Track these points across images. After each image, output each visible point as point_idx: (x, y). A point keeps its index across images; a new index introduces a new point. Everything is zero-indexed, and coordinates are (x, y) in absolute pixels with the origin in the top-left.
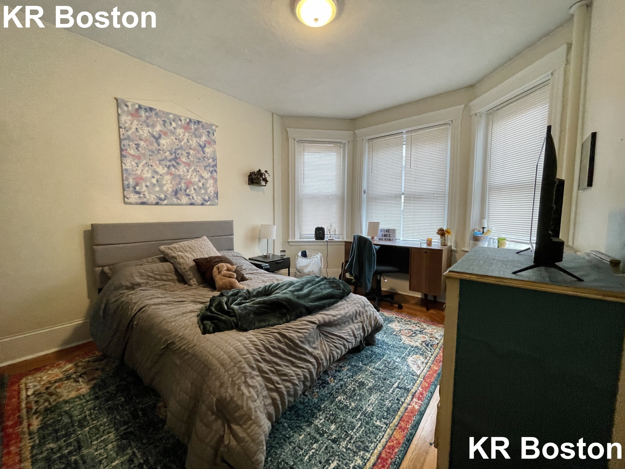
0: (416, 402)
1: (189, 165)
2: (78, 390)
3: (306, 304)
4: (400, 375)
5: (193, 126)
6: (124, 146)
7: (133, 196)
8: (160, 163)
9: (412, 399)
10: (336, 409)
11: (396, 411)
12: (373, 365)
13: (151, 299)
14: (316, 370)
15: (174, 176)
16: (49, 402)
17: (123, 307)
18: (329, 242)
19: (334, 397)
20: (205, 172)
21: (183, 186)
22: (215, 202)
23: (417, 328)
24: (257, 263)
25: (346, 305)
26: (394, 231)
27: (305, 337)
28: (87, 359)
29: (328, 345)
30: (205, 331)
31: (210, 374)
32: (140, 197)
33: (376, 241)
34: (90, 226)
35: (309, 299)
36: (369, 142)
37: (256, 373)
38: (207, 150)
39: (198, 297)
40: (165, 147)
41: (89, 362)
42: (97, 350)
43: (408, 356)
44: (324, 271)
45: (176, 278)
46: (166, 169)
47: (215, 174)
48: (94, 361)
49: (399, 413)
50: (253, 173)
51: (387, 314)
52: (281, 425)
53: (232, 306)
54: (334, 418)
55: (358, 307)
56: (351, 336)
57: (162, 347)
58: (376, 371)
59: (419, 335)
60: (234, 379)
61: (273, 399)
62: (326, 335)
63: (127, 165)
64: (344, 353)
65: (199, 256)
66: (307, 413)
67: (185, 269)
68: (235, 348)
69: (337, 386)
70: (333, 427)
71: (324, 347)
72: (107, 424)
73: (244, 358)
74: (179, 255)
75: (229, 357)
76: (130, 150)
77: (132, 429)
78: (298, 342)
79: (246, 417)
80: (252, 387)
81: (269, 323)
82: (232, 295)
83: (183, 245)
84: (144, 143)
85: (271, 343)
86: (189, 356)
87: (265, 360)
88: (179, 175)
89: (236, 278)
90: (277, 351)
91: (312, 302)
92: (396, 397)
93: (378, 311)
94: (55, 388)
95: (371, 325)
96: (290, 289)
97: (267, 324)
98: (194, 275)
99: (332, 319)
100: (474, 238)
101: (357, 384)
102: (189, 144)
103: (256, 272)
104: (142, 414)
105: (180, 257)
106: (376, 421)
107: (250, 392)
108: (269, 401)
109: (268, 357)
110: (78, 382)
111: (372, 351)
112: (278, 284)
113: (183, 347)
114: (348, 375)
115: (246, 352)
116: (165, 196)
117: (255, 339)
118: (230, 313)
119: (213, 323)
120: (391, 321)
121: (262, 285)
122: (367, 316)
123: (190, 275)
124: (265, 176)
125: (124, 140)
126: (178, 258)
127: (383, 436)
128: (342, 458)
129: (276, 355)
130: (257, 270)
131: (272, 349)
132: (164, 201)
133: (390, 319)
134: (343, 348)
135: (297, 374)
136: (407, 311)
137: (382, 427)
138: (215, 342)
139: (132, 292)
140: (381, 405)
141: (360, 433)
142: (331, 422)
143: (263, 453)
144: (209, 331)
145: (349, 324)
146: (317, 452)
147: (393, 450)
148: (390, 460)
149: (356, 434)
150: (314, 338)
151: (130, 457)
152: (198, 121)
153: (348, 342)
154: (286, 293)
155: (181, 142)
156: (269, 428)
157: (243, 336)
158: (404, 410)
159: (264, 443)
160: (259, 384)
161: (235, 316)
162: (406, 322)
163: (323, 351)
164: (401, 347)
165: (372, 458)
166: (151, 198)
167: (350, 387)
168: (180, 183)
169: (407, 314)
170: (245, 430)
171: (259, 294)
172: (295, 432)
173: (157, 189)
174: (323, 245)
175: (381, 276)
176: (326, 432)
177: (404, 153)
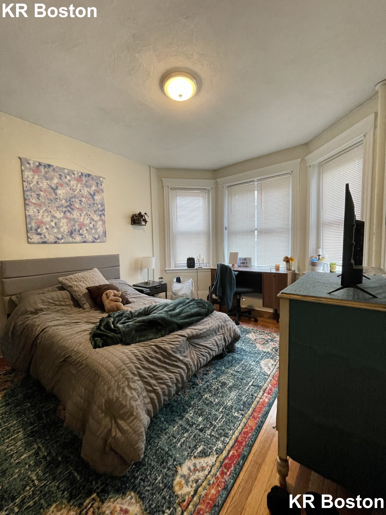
0: (266, 396)
1: (81, 210)
3: (177, 321)
4: (254, 375)
5: (84, 179)
6: (27, 196)
7: (35, 237)
8: (57, 210)
9: (263, 394)
10: (203, 404)
11: (250, 405)
12: (233, 368)
13: (51, 321)
14: (186, 375)
15: (69, 220)
17: (28, 329)
18: (199, 269)
19: (201, 396)
20: (95, 215)
21: (77, 227)
22: (104, 239)
23: (269, 337)
24: (140, 289)
25: (210, 321)
26: (250, 259)
27: (177, 348)
29: (196, 353)
30: (96, 346)
31: (100, 380)
32: (41, 238)
33: (236, 268)
35: (181, 317)
36: (228, 188)
37: (137, 378)
38: (96, 197)
39: (90, 318)
42: (7, 365)
43: (261, 360)
44: (195, 293)
45: (72, 303)
46: (62, 214)
47: (103, 217)
48: (5, 375)
49: (253, 406)
50: (134, 215)
51: (245, 326)
52: (158, 420)
53: (118, 325)
54: (202, 412)
55: (221, 322)
56: (215, 346)
57: (61, 360)
58: (235, 373)
59: (270, 343)
60: (120, 383)
61: (152, 399)
62: (194, 345)
63: (30, 211)
64: (209, 359)
65: (91, 284)
66: (180, 409)
67: (79, 295)
68: (120, 359)
69: (204, 386)
70: (200, 419)
71: (192, 355)
72: (16, 426)
73: (127, 367)
75: (115, 366)
76: (32, 200)
77: (37, 428)
78: (171, 352)
79: (129, 413)
80: (134, 389)
81: (148, 337)
82: (118, 316)
83: (77, 276)
84: (44, 194)
85: (149, 353)
86: (84, 366)
87: (144, 368)
88: (74, 219)
89: (122, 302)
90: (154, 360)
91: (182, 319)
92: (251, 393)
93: (237, 324)
95: (231, 336)
96: (165, 309)
97: (146, 338)
98: (87, 300)
99: (199, 332)
100: (312, 264)
101: (220, 384)
102: (81, 193)
103: (138, 296)
104: (45, 416)
105: (75, 286)
106: (234, 413)
107: (132, 394)
108: (148, 400)
109: (147, 365)
111: (233, 357)
112: (156, 306)
113: (78, 360)
114: (213, 377)
115: (129, 361)
116: (62, 236)
117: (136, 351)
118: (116, 330)
119: (102, 339)
120: (248, 332)
121: (143, 307)
122: (227, 329)
123: (84, 300)
124: (145, 217)
125: (27, 191)
126: (73, 287)
127: (240, 424)
128: (207, 443)
129: (153, 363)
130: (139, 294)
131: (150, 359)
132: (61, 240)
133: (248, 331)
134: (208, 355)
135: (171, 378)
136: (262, 323)
137: (239, 418)
138: (103, 355)
139: (35, 316)
140: (239, 400)
141: (222, 422)
142: (198, 415)
143: (143, 442)
144: (99, 345)
145: (213, 336)
146: (187, 440)
147: (247, 435)
148: (245, 443)
149: (218, 424)
150: (185, 349)
151: (36, 451)
152: (88, 174)
153: (212, 350)
154: (161, 313)
155: (74, 191)
156: (148, 422)
157: (126, 349)
158: (257, 403)
159: (144, 434)
160: (139, 387)
161: (120, 333)
162: (260, 333)
163: (192, 358)
164: (256, 353)
165: (231, 442)
166: (51, 238)
167: (214, 386)
168: (74, 225)
169: (261, 326)
170: (128, 424)
171: (141, 314)
172: (170, 424)
173: (56, 230)
174: (193, 272)
175: (240, 296)
176: (195, 424)
177: (256, 197)
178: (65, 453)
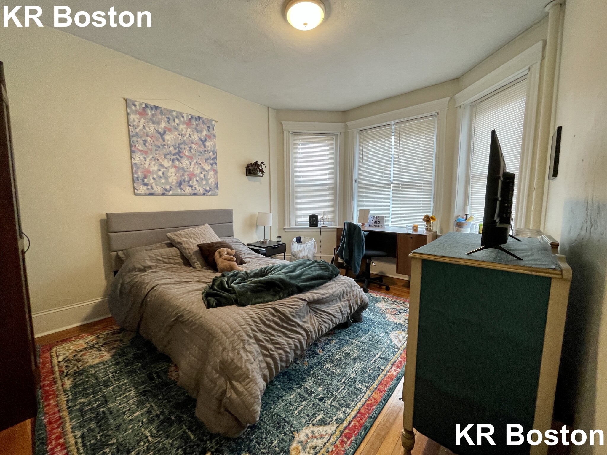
0: (395, 370)
1: (191, 158)
2: (101, 357)
3: (297, 284)
4: (382, 348)
5: (194, 122)
6: (133, 142)
7: (142, 188)
8: (165, 157)
9: (391, 368)
10: (323, 374)
11: (376, 377)
12: (359, 339)
13: (161, 279)
14: (306, 341)
15: (178, 169)
16: (78, 366)
17: (137, 287)
18: (323, 228)
19: (322, 365)
20: (206, 164)
21: (186, 177)
22: (216, 192)
23: (402, 307)
24: (255, 248)
25: (334, 285)
26: (383, 218)
27: (296, 312)
28: (106, 332)
29: (317, 320)
30: (209, 306)
31: (214, 340)
32: (148, 189)
33: (367, 228)
34: (106, 216)
35: (301, 279)
36: (359, 133)
37: (254, 341)
38: (208, 144)
39: (202, 278)
40: (169, 142)
41: (108, 334)
42: (114, 325)
43: (391, 331)
44: (318, 255)
45: (181, 261)
46: (171, 162)
47: (215, 166)
48: (113, 334)
49: (379, 379)
50: (250, 164)
51: (374, 295)
52: (275, 387)
53: (232, 285)
54: (322, 382)
55: (346, 287)
56: (338, 313)
57: (173, 319)
58: (361, 344)
59: (403, 314)
60: (235, 345)
61: (268, 364)
62: (316, 311)
63: (136, 159)
64: (331, 327)
65: (202, 242)
66: (298, 377)
67: (189, 253)
68: (235, 320)
69: (325, 356)
70: (320, 389)
71: (313, 321)
72: (128, 384)
73: (243, 328)
74: (184, 241)
75: (230, 326)
76: (139, 146)
77: (149, 388)
78: (289, 316)
79: (245, 375)
80: (250, 352)
81: (265, 299)
82: (232, 276)
83: (187, 232)
84: (151, 139)
85: (267, 316)
86: (197, 326)
87: (261, 331)
88: (183, 168)
89: (236, 262)
90: (271, 324)
91: (302, 282)
92: (378, 366)
93: (366, 291)
94: (81, 356)
95: (357, 304)
96: (284, 270)
97: (262, 300)
98: (198, 259)
99: (321, 297)
100: (457, 224)
101: (343, 355)
102: (191, 139)
103: (254, 256)
104: (157, 376)
105: (185, 243)
106: (358, 385)
107: (247, 356)
108: (264, 365)
109: (263, 328)
110: (101, 350)
111: (358, 327)
112: (273, 267)
113: (191, 319)
114: (336, 347)
115: (244, 323)
116: (171, 187)
117: (252, 313)
118: (231, 290)
119: (215, 299)
120: (378, 301)
121: (259, 268)
122: (353, 296)
123: (194, 259)
124: (261, 167)
125: (133, 136)
126: (183, 244)
127: (363, 396)
128: (326, 412)
129: (270, 327)
130: (255, 254)
131: (267, 322)
132: (169, 192)
133: (377, 299)
134: (330, 323)
135: (289, 344)
136: (395, 292)
137: (363, 390)
138: (218, 315)
139: (144, 274)
140: (364, 371)
141: (344, 393)
142: (318, 385)
143: (259, 406)
144: (212, 305)
145: (337, 302)
146: (306, 408)
147: (371, 407)
148: (368, 415)
149: (339, 395)
150: (305, 314)
151: (149, 409)
152: (199, 117)
153: (335, 317)
154: (279, 274)
155: (183, 136)
156: (264, 386)
157: (242, 310)
158: (383, 376)
159: (260, 397)
160: (255, 349)
161: (235, 293)
162: (392, 302)
163: (312, 325)
164: (385, 324)
165: (352, 413)
166: (158, 189)
167: (336, 357)
168: (183, 175)
169: (394, 295)
170: (244, 386)
171: (256, 275)
172: (287, 392)
173: (163, 181)
174: (317, 231)
175: (370, 260)
176: (314, 393)
177: (393, 144)
178: (178, 413)
